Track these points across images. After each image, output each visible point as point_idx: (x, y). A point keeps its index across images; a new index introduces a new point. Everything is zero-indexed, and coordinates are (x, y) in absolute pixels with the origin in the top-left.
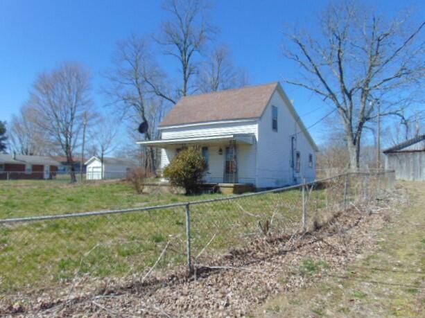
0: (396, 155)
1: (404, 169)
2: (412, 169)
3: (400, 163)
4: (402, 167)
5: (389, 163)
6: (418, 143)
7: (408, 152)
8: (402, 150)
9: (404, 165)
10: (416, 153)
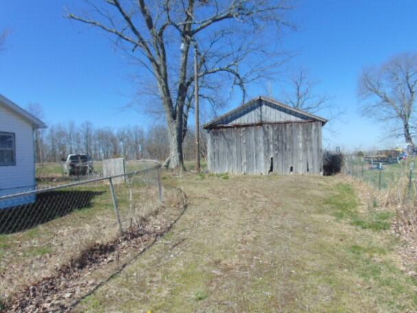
0: (222, 133)
1: (234, 155)
2: (244, 156)
3: (228, 146)
4: (231, 153)
5: (213, 147)
6: (253, 112)
7: (238, 126)
8: (230, 124)
9: (234, 148)
10: (250, 128)
